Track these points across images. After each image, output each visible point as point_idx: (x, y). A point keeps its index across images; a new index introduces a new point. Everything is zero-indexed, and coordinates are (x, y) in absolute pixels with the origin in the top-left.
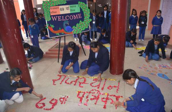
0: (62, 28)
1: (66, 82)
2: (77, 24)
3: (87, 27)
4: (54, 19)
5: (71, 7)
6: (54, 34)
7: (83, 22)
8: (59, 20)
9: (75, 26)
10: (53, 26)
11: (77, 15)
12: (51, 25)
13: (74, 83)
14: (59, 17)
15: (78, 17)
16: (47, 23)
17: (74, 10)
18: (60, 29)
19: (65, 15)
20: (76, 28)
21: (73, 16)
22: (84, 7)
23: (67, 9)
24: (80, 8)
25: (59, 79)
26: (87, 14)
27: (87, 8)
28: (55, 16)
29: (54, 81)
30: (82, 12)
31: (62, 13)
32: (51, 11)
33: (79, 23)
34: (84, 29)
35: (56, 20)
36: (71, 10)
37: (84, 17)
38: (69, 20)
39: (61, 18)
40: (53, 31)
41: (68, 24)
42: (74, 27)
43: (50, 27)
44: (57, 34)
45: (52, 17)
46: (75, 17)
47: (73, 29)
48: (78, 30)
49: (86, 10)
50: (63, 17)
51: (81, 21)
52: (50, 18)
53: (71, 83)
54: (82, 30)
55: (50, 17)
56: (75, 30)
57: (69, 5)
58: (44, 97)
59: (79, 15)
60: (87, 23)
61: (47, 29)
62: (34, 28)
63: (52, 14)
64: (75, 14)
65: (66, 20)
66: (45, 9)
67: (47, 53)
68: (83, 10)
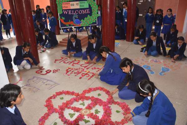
0: (72, 20)
1: (64, 62)
2: (86, 18)
3: (94, 21)
4: (66, 13)
5: (80, 3)
6: (65, 25)
7: (91, 17)
8: (69, 14)
9: (84, 20)
10: (64, 18)
11: (85, 10)
12: (62, 18)
13: (69, 63)
14: (69, 11)
15: (87, 12)
16: (59, 15)
17: (84, 6)
18: (70, 21)
19: (74, 10)
20: (84, 21)
21: (82, 11)
22: (93, 4)
23: (77, 4)
24: (89, 4)
25: (60, 60)
26: (95, 10)
27: (96, 4)
28: (66, 10)
29: (56, 60)
30: (90, 8)
31: (72, 8)
32: (63, 6)
33: (87, 17)
34: (91, 23)
35: (67, 13)
36: (80, 6)
37: (92, 12)
38: (78, 14)
39: (72, 12)
40: (64, 23)
41: (77, 17)
42: (82, 20)
43: (62, 19)
44: (67, 25)
45: (64, 11)
46: (84, 12)
47: (81, 22)
48: (86, 23)
49: (94, 6)
50: (73, 11)
51: (89, 16)
52: (62, 12)
53: (68, 63)
54: (89, 23)
55: (61, 10)
56: (83, 23)
57: (79, 2)
58: (43, 68)
59: (87, 10)
60: (95, 18)
61: (59, 20)
62: (52, 20)
63: (63, 9)
64: (84, 9)
65: (75, 14)
66: (58, 4)
67: (60, 42)
68: (91, 6)
